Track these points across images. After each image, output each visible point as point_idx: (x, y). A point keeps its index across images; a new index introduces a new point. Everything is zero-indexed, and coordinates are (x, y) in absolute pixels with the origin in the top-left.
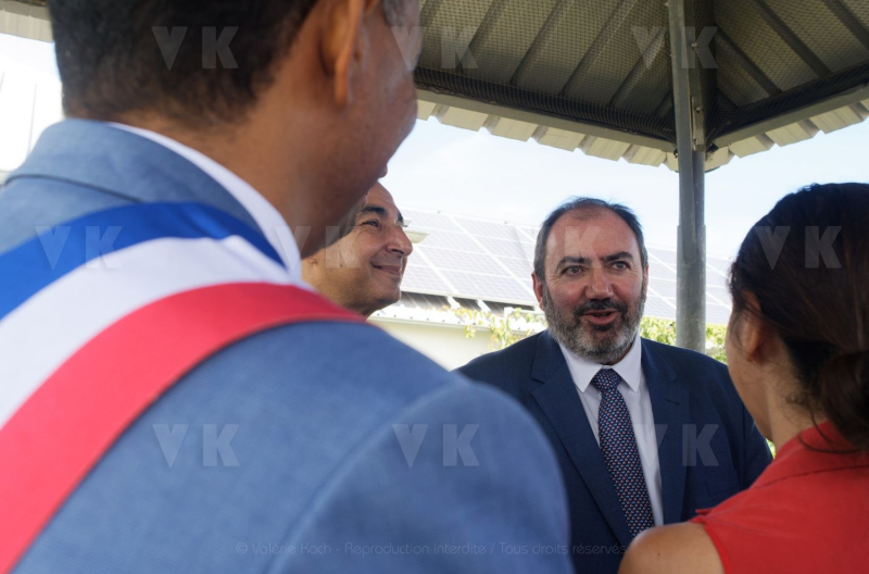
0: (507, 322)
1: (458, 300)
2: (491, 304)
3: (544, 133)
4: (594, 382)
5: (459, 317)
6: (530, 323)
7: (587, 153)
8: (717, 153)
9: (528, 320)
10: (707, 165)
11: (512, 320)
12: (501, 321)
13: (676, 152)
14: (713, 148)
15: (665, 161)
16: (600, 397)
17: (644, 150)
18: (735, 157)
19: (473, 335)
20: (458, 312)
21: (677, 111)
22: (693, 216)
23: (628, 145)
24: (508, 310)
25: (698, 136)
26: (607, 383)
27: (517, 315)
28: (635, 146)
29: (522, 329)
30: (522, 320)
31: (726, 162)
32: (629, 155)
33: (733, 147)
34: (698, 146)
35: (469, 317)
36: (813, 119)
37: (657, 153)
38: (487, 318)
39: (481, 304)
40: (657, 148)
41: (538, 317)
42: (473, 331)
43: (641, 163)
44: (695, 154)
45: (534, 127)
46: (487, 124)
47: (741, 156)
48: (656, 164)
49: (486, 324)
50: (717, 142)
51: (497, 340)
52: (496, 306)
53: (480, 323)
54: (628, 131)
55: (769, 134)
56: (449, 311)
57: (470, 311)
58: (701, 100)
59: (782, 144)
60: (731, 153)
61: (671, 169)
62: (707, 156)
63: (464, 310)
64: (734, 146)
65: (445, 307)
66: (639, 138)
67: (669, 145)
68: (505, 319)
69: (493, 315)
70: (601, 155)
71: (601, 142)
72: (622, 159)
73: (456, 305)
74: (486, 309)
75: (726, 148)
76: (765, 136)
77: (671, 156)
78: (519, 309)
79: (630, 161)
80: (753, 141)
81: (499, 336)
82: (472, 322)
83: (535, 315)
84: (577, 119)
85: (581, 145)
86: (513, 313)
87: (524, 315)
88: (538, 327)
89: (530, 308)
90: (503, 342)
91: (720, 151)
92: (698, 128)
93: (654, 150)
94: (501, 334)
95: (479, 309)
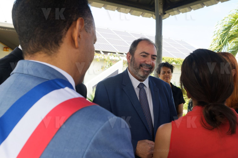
2: (104, 52)
6: (115, 57)
7: (131, 14)
8: (166, 15)
9: (114, 57)
10: (163, 18)
11: (110, 56)
12: (107, 57)
13: (155, 14)
14: (165, 14)
15: (152, 16)
17: (146, 14)
18: (171, 16)
19: (99, 61)
21: (155, 5)
22: (159, 33)
23: (142, 12)
24: (109, 54)
25: (161, 11)
26: (141, 86)
27: (111, 55)
28: (144, 13)
29: (113, 59)
30: (113, 56)
31: (168, 17)
33: (170, 13)
34: (161, 13)
36: (191, 7)
37: (150, 14)
38: (103, 56)
39: (101, 52)
42: (99, 60)
44: (160, 16)
45: (117, 7)
46: (104, 6)
47: (172, 15)
48: (150, 17)
49: (103, 58)
50: (166, 12)
51: (106, 62)
52: (105, 53)
53: (101, 57)
54: (142, 9)
57: (98, 54)
58: (162, 1)
61: (154, 19)
62: (163, 16)
66: (145, 11)
67: (153, 13)
69: (105, 55)
70: (135, 15)
71: (135, 12)
72: (141, 16)
74: (102, 53)
75: (168, 14)
77: (154, 15)
78: (112, 53)
79: (143, 16)
82: (99, 57)
83: (116, 55)
84: (129, 6)
85: (130, 12)
86: (110, 55)
87: (113, 55)
88: (117, 58)
89: (115, 53)
90: (108, 63)
91: (167, 14)
92: (161, 9)
93: (149, 14)
94: (107, 60)
95: (101, 53)
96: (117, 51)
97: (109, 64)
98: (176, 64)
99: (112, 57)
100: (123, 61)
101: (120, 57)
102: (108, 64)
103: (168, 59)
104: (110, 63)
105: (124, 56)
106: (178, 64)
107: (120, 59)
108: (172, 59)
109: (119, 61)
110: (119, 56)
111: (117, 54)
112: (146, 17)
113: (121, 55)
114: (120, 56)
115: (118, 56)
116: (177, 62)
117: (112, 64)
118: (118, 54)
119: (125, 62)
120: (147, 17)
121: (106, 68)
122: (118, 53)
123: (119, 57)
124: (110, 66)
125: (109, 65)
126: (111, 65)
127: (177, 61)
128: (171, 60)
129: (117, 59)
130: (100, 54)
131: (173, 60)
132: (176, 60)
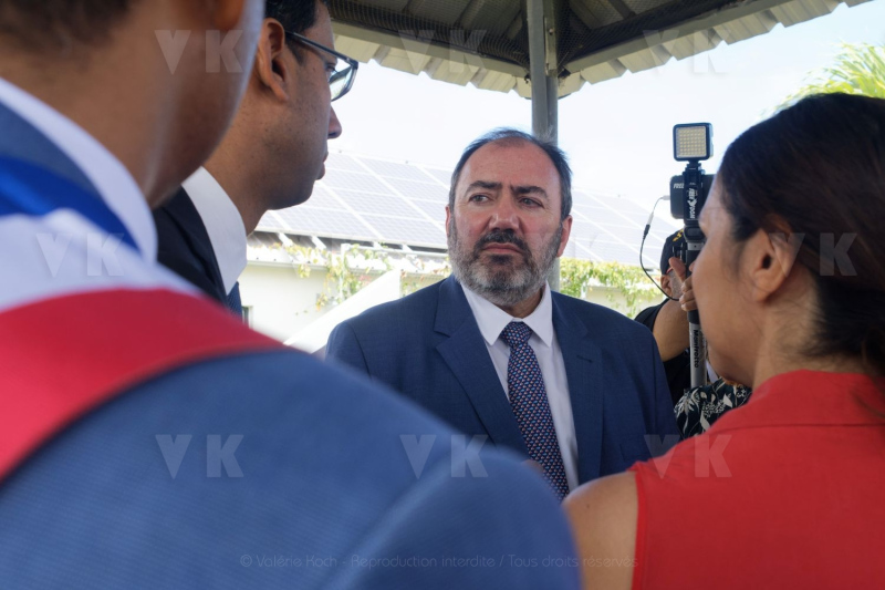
0: (345, 259)
1: (290, 236)
2: (326, 241)
3: (387, 54)
4: (504, 337)
5: (292, 255)
6: (369, 260)
7: (433, 77)
8: (568, 78)
9: (367, 257)
10: (560, 91)
11: (350, 259)
12: (338, 259)
13: (527, 77)
14: (565, 74)
15: (515, 87)
16: (509, 353)
17: (493, 74)
18: (587, 84)
19: (308, 274)
20: (291, 250)
24: (345, 247)
25: (551, 59)
26: (517, 337)
27: (355, 251)
28: (484, 70)
29: (360, 267)
30: (361, 257)
31: (578, 88)
32: (477, 79)
33: (585, 73)
34: (551, 71)
35: (302, 256)
37: (507, 77)
38: (323, 256)
39: (315, 240)
40: (507, 72)
41: (377, 254)
42: (308, 270)
43: (490, 88)
44: (548, 80)
45: (375, 46)
47: (593, 82)
48: (505, 90)
49: (322, 262)
50: (569, 67)
51: (334, 279)
52: (330, 242)
53: (315, 261)
55: (621, 59)
56: (281, 249)
57: (304, 248)
58: (553, 20)
59: (634, 70)
60: (582, 79)
61: (522, 95)
62: (559, 82)
63: (297, 247)
64: (588, 72)
65: (276, 244)
67: (521, 70)
68: (342, 256)
69: (329, 252)
70: (449, 78)
72: (470, 84)
73: (288, 242)
74: (321, 246)
75: (577, 74)
76: (618, 61)
77: (521, 81)
78: (357, 246)
79: (478, 86)
80: (606, 66)
81: (335, 276)
82: (307, 260)
83: (374, 252)
85: (427, 68)
86: (351, 250)
87: (362, 252)
88: (378, 265)
89: (368, 244)
90: (341, 281)
91: (572, 76)
92: (550, 51)
93: (504, 74)
94: (338, 273)
95: (314, 246)
96: (378, 237)
97: (346, 287)
98: (602, 285)
99: (358, 261)
100: (400, 274)
101: (390, 258)
102: (343, 285)
103: (570, 265)
104: (351, 281)
105: (404, 255)
106: (609, 285)
107: (388, 265)
108: (585, 266)
109: (383, 273)
110: (384, 254)
111: (377, 246)
112: (491, 88)
113: (392, 250)
114: (390, 254)
115: (381, 256)
116: (606, 277)
117: (357, 287)
118: (382, 248)
119: (408, 277)
120: (495, 90)
121: (335, 303)
122: (382, 245)
123: (383, 259)
124: (349, 293)
125: (345, 292)
126: (353, 291)
127: (605, 274)
128: (581, 268)
129: (376, 268)
130: (310, 248)
131: (589, 268)
132: (602, 269)
